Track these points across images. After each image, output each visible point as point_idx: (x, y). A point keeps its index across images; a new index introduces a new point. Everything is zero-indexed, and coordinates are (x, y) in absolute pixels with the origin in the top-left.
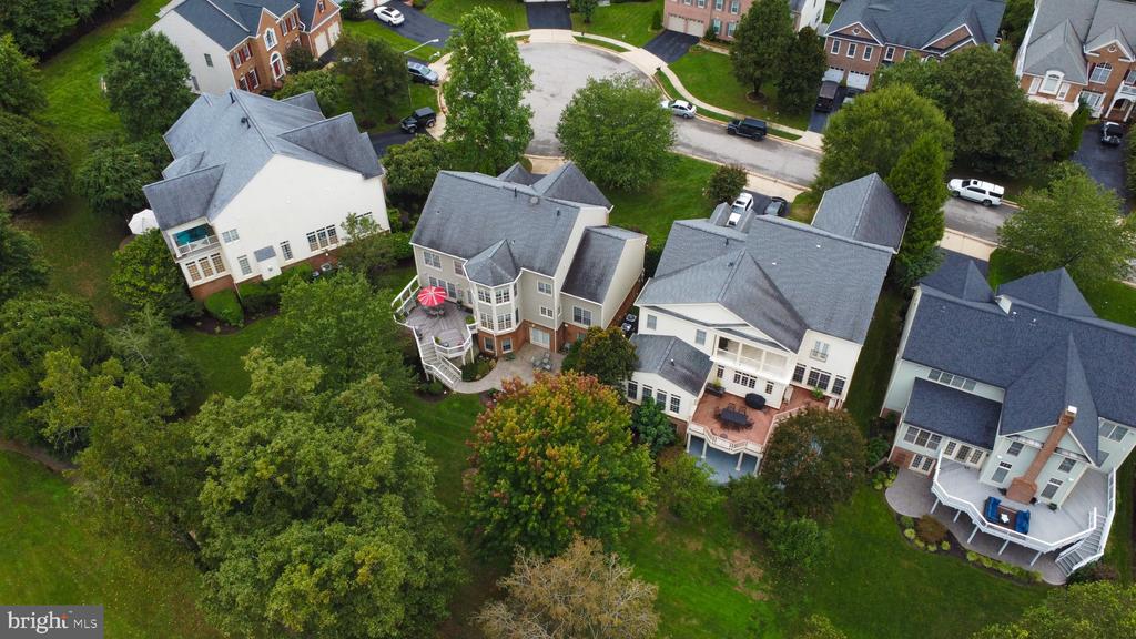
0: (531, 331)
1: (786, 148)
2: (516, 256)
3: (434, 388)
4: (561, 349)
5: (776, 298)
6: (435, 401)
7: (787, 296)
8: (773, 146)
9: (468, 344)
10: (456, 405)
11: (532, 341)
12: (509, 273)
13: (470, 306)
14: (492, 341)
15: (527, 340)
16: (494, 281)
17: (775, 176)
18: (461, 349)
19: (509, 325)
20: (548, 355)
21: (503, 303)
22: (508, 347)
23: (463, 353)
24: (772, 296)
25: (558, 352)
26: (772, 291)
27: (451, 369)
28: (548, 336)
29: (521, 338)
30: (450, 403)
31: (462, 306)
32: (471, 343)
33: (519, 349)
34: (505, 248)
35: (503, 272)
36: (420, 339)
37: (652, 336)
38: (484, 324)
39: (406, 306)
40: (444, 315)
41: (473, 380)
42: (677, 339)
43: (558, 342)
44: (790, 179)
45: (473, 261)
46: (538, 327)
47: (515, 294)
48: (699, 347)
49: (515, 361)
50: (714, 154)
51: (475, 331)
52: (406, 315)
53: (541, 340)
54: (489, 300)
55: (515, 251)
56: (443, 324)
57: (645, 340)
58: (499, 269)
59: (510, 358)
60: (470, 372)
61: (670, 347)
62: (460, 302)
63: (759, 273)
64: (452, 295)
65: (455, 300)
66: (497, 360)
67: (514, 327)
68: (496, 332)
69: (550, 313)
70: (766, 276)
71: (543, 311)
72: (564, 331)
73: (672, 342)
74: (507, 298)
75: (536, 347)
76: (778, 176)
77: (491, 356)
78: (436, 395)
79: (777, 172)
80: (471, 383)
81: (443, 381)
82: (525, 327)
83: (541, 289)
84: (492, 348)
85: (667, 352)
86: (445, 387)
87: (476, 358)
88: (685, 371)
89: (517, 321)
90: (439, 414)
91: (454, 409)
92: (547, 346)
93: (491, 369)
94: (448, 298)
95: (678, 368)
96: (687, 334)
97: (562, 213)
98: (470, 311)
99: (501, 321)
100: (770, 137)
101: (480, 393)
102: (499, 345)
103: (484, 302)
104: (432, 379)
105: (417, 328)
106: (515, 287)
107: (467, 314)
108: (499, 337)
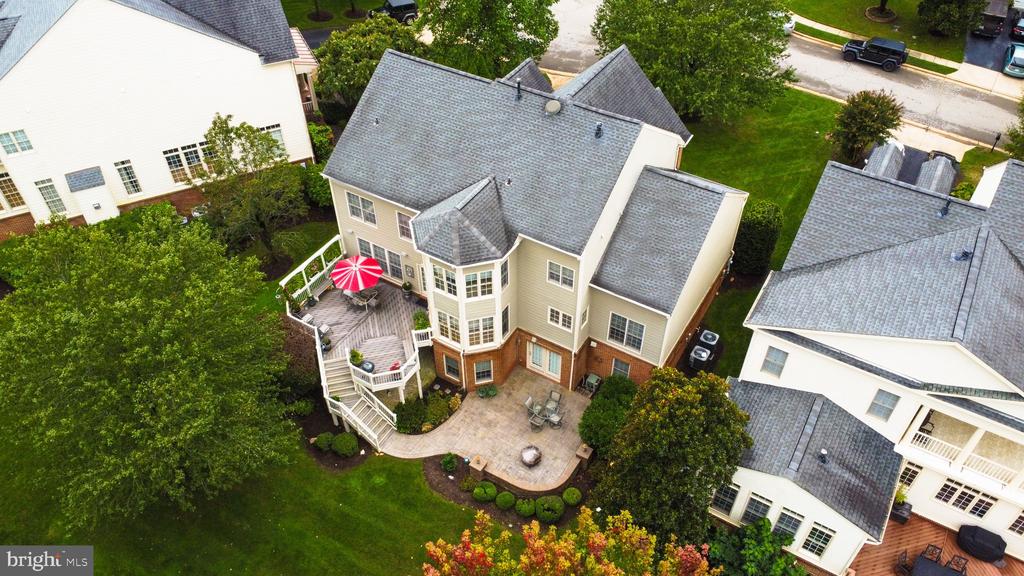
0: (530, 348)
1: (935, 84)
3: (343, 444)
4: (580, 385)
6: (342, 468)
8: (915, 80)
9: (412, 366)
10: (379, 480)
11: (529, 364)
12: (495, 243)
13: (424, 294)
14: (457, 362)
15: (521, 363)
16: (462, 255)
17: (926, 122)
18: (397, 377)
19: (489, 337)
20: (556, 396)
21: (480, 298)
22: (486, 374)
23: (401, 384)
25: (575, 389)
27: (377, 410)
28: (558, 360)
29: (511, 358)
30: (369, 475)
31: (412, 294)
32: (418, 366)
33: (505, 377)
34: (490, 193)
35: (483, 238)
36: (326, 351)
37: (770, 389)
38: (444, 331)
39: (313, 287)
40: (378, 308)
41: (417, 431)
42: (826, 402)
43: (576, 373)
44: (949, 127)
45: (430, 213)
46: (542, 343)
47: (504, 281)
48: (875, 423)
49: (495, 401)
50: (828, 86)
51: (428, 343)
52: (311, 303)
53: (545, 365)
54: (453, 290)
55: (506, 196)
56: (373, 324)
57: (756, 394)
58: (475, 231)
59: (487, 393)
60: (413, 416)
61: (813, 419)
62: (408, 288)
64: (397, 273)
65: (399, 282)
66: (464, 394)
67: (499, 340)
68: (464, 347)
69: (567, 321)
71: (554, 315)
72: (589, 353)
73: (817, 408)
74: (487, 290)
75: (536, 376)
76: (929, 123)
77: (455, 388)
78: (346, 457)
79: (926, 116)
80: (412, 438)
81: (360, 432)
82: (519, 340)
83: (553, 276)
84: (457, 372)
85: (809, 430)
86: (363, 442)
87: (428, 390)
88: (847, 475)
89: (505, 329)
90: (345, 495)
91: (374, 489)
92: (557, 377)
93: (451, 412)
94: (388, 277)
95: (833, 467)
96: (853, 394)
97: (606, 131)
98: (423, 302)
99: (473, 330)
100: (909, 68)
101: (426, 460)
102: (469, 370)
103: (445, 293)
104: (340, 427)
105: (324, 329)
106: (504, 268)
107: (419, 309)
108: (470, 357)
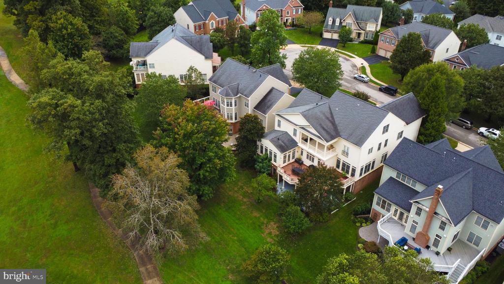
2: (239, 89)
5: (331, 122)
7: (337, 123)
16: (226, 95)
19: (232, 119)
22: (231, 130)
24: (330, 120)
26: (331, 119)
34: (236, 86)
47: (235, 104)
48: (293, 137)
55: (240, 87)
58: (230, 91)
59: (230, 134)
63: (329, 111)
70: (331, 113)
74: (231, 106)
83: (245, 105)
88: (283, 144)
95: (280, 142)
97: (262, 76)
99: (228, 116)
103: (223, 106)
106: (236, 101)
